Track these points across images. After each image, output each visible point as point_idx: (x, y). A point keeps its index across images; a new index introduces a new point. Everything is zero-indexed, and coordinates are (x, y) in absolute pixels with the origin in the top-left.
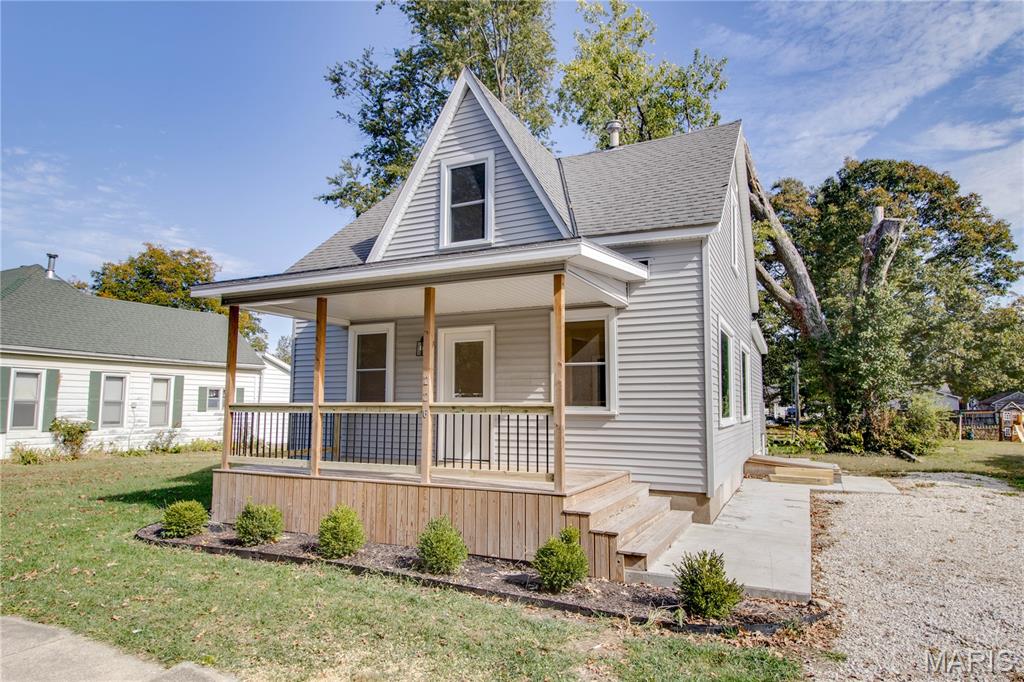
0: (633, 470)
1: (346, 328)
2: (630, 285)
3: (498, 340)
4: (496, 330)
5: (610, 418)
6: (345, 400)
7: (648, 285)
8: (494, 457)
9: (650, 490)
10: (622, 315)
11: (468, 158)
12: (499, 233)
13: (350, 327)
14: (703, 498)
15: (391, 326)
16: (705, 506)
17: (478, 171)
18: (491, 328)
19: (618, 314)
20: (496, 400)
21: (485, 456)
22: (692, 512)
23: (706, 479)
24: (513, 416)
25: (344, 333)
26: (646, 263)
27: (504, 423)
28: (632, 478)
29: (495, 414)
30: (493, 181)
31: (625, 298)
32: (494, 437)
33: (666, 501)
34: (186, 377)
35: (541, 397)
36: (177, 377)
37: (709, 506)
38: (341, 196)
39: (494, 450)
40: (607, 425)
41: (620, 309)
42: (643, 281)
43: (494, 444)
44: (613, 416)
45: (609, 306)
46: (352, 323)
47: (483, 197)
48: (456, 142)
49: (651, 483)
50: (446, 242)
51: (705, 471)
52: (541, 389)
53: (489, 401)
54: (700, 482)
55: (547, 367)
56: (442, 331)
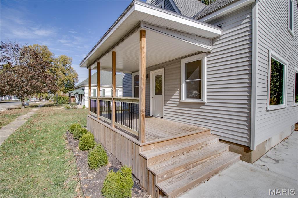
0: (212, 129)
2: (212, 40)
3: (165, 73)
4: (165, 70)
5: (203, 104)
7: (221, 38)
9: (219, 140)
10: (209, 56)
13: (132, 74)
14: (248, 149)
16: (249, 153)
18: (163, 69)
19: (207, 56)
22: (241, 155)
23: (249, 139)
25: (131, 76)
26: (220, 27)
28: (212, 132)
31: (210, 47)
32: (164, 109)
33: (227, 146)
34: (105, 89)
36: (103, 89)
37: (251, 154)
39: (164, 114)
40: (202, 107)
41: (208, 53)
42: (219, 37)
43: (164, 112)
44: (204, 103)
45: (203, 52)
49: (220, 136)
51: (249, 135)
52: (178, 91)
54: (246, 140)
55: (180, 83)
56: (151, 72)
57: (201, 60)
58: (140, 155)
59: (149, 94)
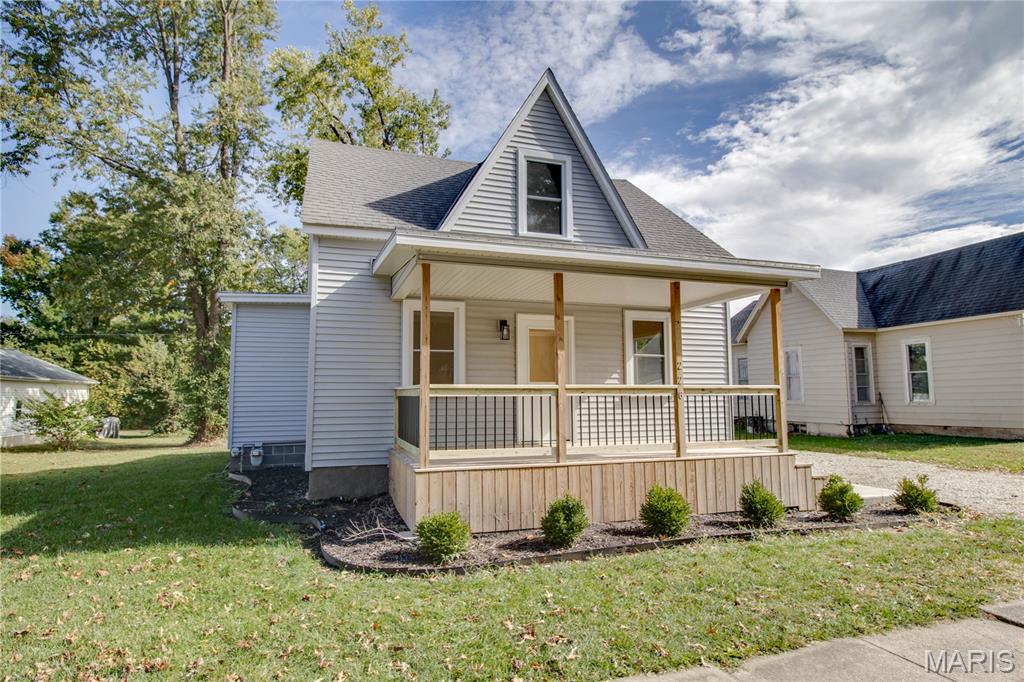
1: (399, 302)
3: (577, 330)
4: (576, 322)
8: (577, 436)
11: (546, 156)
12: (577, 234)
13: (404, 302)
15: (462, 306)
17: (555, 171)
18: (572, 318)
24: (593, 398)
25: (395, 306)
27: (584, 405)
30: (571, 184)
32: (576, 418)
35: (617, 381)
39: (577, 430)
46: (406, 297)
47: (560, 197)
48: (533, 136)
50: (524, 230)
52: (616, 375)
53: (570, 384)
55: (620, 357)
56: (520, 317)
57: (662, 323)
58: (796, 467)
59: (515, 378)
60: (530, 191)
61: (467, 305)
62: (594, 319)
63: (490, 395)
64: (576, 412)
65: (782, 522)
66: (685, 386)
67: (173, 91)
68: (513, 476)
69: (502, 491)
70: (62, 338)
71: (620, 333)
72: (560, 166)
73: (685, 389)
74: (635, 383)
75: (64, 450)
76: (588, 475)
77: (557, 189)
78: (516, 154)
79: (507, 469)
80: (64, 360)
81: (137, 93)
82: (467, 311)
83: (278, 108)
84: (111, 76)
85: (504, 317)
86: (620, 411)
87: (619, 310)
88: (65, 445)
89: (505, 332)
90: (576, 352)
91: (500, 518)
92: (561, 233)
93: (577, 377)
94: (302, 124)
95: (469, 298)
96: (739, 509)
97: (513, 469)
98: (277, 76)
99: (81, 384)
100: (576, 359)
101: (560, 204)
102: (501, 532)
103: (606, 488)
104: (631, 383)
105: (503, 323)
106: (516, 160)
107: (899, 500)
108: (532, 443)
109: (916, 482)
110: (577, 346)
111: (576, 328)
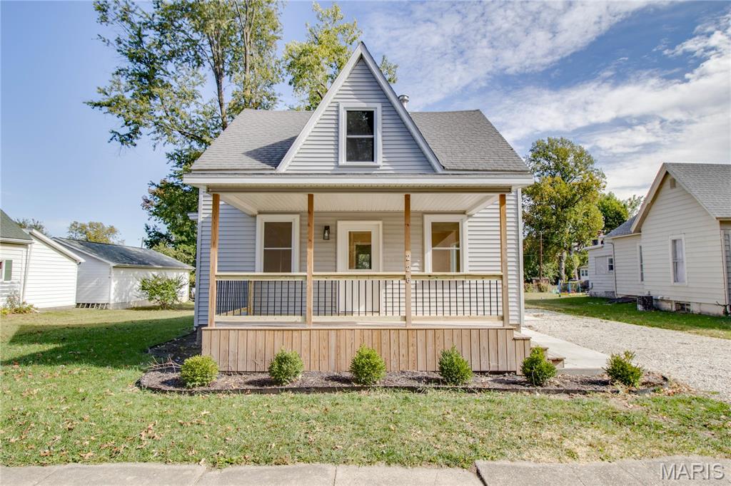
1: (254, 216)
3: (384, 231)
4: (384, 225)
6: (254, 271)
8: (383, 309)
11: (361, 105)
12: (385, 160)
13: (258, 216)
15: (297, 217)
17: (369, 115)
18: (380, 223)
20: (384, 271)
21: (376, 309)
24: (473, 281)
25: (252, 219)
27: (389, 286)
29: (382, 280)
30: (381, 124)
32: (382, 295)
35: (417, 269)
38: (109, 105)
39: (382, 305)
43: (383, 300)
46: (260, 213)
47: (373, 134)
48: (351, 92)
50: (343, 161)
52: (416, 264)
53: (379, 271)
55: (420, 250)
56: (340, 223)
57: (458, 223)
58: (514, 339)
59: (336, 266)
60: (349, 131)
61: (301, 216)
62: (395, 223)
63: (330, 279)
64: (382, 291)
65: (472, 381)
66: (413, 273)
67: (219, 83)
68: (269, 335)
69: (260, 345)
70: (189, 241)
71: (421, 232)
72: (373, 112)
73: (412, 276)
74: (433, 271)
75: (162, 309)
76: (326, 337)
77: (370, 128)
78: (338, 107)
79: (265, 330)
80: (190, 254)
81: (196, 88)
82: (301, 220)
83: (290, 83)
84: (179, 80)
85: (328, 223)
86: (421, 291)
87: (420, 214)
88: (164, 307)
89: (326, 234)
90: (384, 248)
91: (259, 362)
92: (373, 160)
93: (384, 266)
94: (305, 93)
95: (302, 212)
96: (438, 369)
97: (269, 330)
98: (289, 62)
99: (183, 269)
100: (383, 253)
101: (373, 139)
102: (259, 372)
103: (339, 347)
104: (429, 270)
105: (327, 228)
106: (338, 111)
107: (610, 372)
108: (345, 313)
109: (623, 356)
110: (384, 243)
111: (383, 229)
